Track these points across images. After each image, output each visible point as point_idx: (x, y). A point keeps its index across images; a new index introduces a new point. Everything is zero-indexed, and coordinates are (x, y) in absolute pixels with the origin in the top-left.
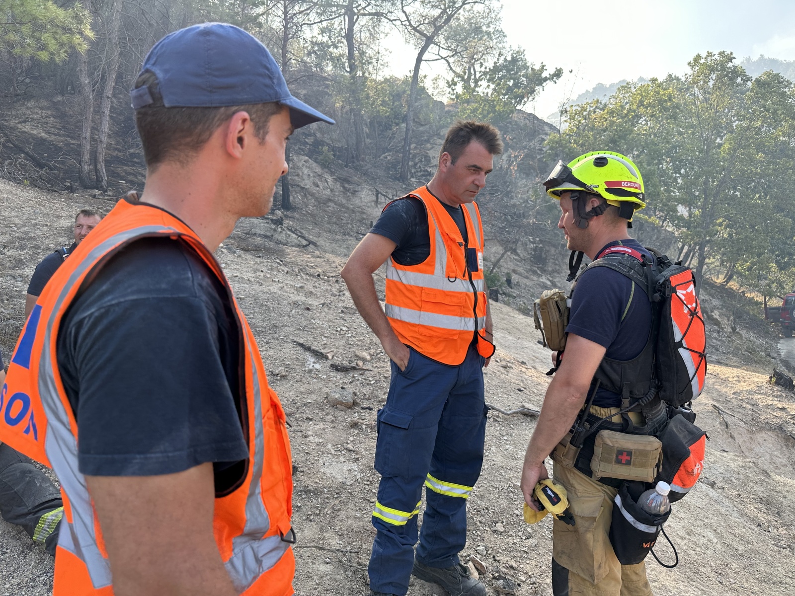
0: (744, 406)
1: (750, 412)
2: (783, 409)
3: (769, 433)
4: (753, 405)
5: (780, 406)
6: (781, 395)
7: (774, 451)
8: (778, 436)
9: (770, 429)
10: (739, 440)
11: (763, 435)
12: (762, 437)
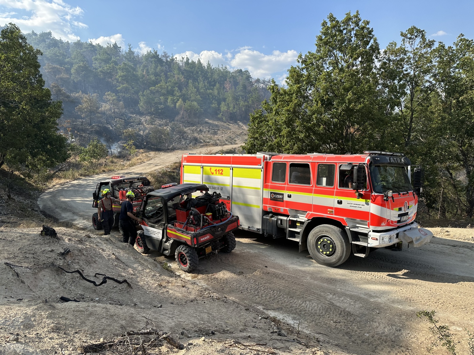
0: (27, 256)
1: (32, 260)
2: (52, 251)
3: (46, 270)
4: (33, 254)
5: (50, 249)
6: (50, 242)
7: (51, 281)
8: (52, 270)
9: (47, 267)
10: (27, 282)
11: (43, 272)
12: (42, 274)
